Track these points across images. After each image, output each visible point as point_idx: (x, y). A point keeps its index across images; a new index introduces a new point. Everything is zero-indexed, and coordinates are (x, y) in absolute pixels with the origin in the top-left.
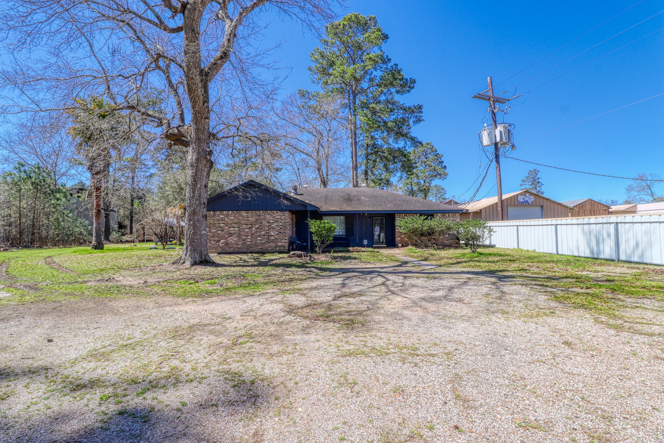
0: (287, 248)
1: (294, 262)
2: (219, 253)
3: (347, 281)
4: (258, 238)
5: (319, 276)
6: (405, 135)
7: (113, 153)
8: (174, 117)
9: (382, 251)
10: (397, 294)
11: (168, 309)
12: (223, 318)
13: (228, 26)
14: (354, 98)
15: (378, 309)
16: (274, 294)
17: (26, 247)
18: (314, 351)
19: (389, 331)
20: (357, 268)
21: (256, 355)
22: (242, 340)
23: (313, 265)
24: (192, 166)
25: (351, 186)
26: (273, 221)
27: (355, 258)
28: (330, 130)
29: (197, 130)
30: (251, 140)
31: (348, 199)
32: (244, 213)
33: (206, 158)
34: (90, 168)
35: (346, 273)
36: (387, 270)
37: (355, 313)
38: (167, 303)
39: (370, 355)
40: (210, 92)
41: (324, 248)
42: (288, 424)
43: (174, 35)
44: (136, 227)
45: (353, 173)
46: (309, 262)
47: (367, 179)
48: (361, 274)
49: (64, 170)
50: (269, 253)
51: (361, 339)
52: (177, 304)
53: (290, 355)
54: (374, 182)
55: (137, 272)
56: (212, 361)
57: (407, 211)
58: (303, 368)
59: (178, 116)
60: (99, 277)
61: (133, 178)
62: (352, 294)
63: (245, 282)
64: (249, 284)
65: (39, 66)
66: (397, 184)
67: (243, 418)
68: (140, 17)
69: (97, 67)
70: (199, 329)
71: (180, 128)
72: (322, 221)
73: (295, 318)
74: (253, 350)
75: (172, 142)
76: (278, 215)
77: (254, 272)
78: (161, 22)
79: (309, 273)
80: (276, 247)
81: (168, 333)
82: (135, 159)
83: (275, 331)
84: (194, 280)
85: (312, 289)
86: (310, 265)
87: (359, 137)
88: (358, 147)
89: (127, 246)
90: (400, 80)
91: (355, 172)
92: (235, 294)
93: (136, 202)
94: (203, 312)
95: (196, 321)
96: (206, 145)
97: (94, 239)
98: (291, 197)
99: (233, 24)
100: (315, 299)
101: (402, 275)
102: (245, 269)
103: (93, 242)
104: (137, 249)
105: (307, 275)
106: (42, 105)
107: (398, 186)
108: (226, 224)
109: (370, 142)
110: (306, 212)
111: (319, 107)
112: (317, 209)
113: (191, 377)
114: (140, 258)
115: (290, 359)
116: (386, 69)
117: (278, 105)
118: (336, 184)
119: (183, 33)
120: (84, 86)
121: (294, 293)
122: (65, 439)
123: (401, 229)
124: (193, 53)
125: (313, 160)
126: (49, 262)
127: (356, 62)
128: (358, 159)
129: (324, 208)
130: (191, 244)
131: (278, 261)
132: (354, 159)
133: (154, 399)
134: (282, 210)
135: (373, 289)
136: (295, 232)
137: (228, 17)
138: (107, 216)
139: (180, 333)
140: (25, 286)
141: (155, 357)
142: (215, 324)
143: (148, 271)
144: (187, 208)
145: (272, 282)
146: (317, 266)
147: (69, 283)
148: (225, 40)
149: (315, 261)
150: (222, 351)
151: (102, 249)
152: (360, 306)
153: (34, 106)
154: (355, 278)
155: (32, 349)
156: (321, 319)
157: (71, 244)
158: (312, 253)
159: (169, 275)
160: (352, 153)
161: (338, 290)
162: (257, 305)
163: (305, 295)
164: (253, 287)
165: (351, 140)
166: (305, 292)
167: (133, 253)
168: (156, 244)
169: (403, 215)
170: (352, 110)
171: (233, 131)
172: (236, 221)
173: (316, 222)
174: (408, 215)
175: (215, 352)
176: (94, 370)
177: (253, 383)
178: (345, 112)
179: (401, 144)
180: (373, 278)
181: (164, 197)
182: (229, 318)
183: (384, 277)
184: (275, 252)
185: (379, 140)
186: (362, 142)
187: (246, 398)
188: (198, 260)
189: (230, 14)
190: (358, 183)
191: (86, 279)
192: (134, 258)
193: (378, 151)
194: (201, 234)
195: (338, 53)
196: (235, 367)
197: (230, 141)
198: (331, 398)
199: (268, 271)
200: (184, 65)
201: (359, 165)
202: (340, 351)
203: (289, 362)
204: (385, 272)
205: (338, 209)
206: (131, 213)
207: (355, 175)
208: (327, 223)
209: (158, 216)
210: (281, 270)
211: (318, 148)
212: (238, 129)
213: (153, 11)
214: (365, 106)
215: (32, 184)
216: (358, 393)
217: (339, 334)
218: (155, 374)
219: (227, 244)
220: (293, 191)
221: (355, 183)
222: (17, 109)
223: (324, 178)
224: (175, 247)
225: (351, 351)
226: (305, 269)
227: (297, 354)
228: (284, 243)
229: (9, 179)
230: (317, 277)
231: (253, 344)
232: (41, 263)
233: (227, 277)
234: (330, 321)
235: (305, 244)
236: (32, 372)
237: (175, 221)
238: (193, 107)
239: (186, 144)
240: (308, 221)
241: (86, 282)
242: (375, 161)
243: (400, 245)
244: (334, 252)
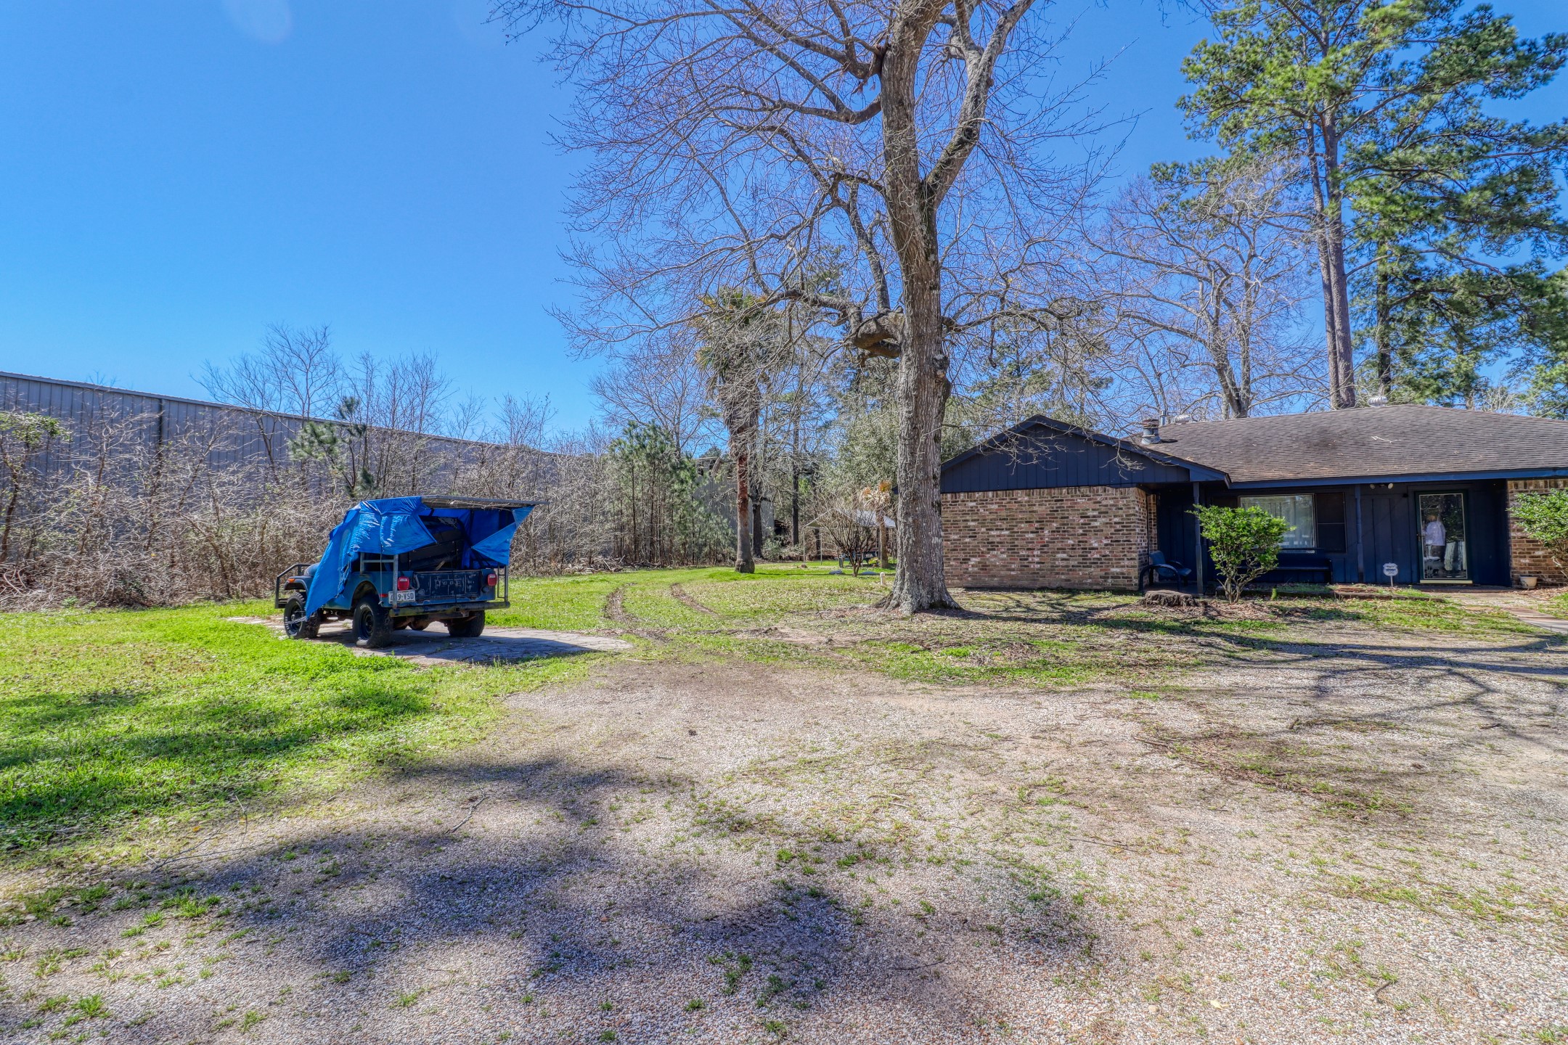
0: (1136, 581)
1: (1159, 619)
2: (968, 589)
3: (1331, 682)
4: (1059, 556)
5: (1238, 659)
6: (1537, 223)
7: (763, 388)
8: (866, 299)
9: (1455, 598)
10: (1531, 739)
11: (877, 700)
12: (991, 736)
13: (972, 67)
14: (1331, 148)
15: (1456, 776)
16: (1112, 695)
17: (644, 566)
18: (1243, 862)
19: (1506, 850)
20: (1364, 647)
21: (1080, 836)
22: (1043, 796)
23: (1217, 629)
24: (907, 397)
25: (1330, 405)
26: (1096, 513)
27: (1357, 617)
28: (1251, 257)
29: (916, 317)
30: (1033, 319)
31: (1324, 443)
32: (1021, 496)
33: (936, 376)
34: (729, 422)
35: (1326, 657)
36: (1484, 658)
37: (1370, 776)
38: (873, 688)
39: (1438, 909)
40: (940, 227)
41: (1246, 586)
42: (1184, 1029)
43: (862, 126)
44: (805, 529)
45: (1336, 367)
46: (1204, 619)
47: (1387, 380)
48: (1382, 665)
49: (689, 430)
50: (1086, 591)
51: (1402, 856)
52: (892, 693)
53: (1172, 857)
54: (1417, 388)
55: (812, 620)
56: (980, 829)
57: (1555, 469)
58: (1214, 899)
59: (875, 296)
60: (753, 626)
61: (796, 434)
62: (1355, 720)
63: (1035, 658)
64: (1045, 664)
65: (651, 250)
66: (1506, 384)
67: (1065, 979)
68: (801, 110)
69: (734, 230)
70: (942, 754)
71: (880, 320)
72: (1240, 510)
73: (1176, 763)
74: (1073, 824)
75: (867, 352)
76: (1108, 496)
77: (1054, 637)
78: (839, 107)
79: (1207, 650)
80: (1106, 578)
81: (882, 752)
82: (800, 396)
83: (1125, 787)
84: (922, 643)
85: (1218, 693)
86: (1206, 629)
87: (1353, 261)
88: (1349, 289)
89: (790, 566)
90: (1503, 51)
91: (1341, 365)
92: (1013, 684)
93: (803, 480)
94: (947, 717)
95: (933, 734)
96: (934, 347)
97: (739, 552)
98: (1143, 449)
99: (985, 57)
100: (1231, 722)
101: (1547, 677)
102: (1032, 628)
103: (738, 559)
104: (809, 574)
105: (1201, 653)
106: (659, 318)
107: (1512, 393)
108: (982, 522)
109: (1398, 268)
110: (1189, 486)
111: (1213, 201)
112: (1220, 478)
113: (938, 854)
114: (816, 592)
115: (1172, 866)
116: (1446, 30)
117: (1097, 220)
118: (1277, 403)
119: (880, 117)
120: (716, 269)
121: (1167, 699)
122: (730, 916)
123: (1534, 531)
124: (901, 152)
125: (1201, 345)
126: (677, 591)
127: (1331, 41)
128: (1352, 324)
129: (1242, 473)
130: (911, 567)
131: (1112, 613)
132: (1338, 326)
133: (869, 881)
134: (1119, 484)
135: (1432, 714)
136: (1155, 540)
137: (971, 46)
138: (757, 510)
139: (905, 754)
140: (649, 633)
141: (862, 795)
142: (975, 748)
143: (830, 618)
144: (901, 489)
145: (1104, 666)
146: (1228, 632)
147: (710, 633)
148: (967, 103)
149: (1220, 618)
150: (997, 812)
151: (752, 571)
152: (1388, 758)
153: (648, 322)
154: (1358, 674)
155: (669, 743)
156: (1255, 776)
157: (704, 562)
158: (1211, 596)
159: (871, 631)
160: (1331, 310)
161: (1305, 703)
162: (1069, 717)
163: (1199, 706)
164: (1054, 672)
165: (1324, 273)
166: (1200, 699)
167: (802, 582)
168: (841, 565)
169: (1541, 483)
170: (1323, 186)
171: (991, 305)
172: (1003, 514)
173: (1220, 513)
174: (1560, 482)
175: (982, 811)
176: (764, 798)
177: (1081, 904)
178: (1302, 197)
179: (1520, 253)
180: (1428, 679)
181: (851, 468)
182: (1006, 739)
183: (1473, 681)
184: (1104, 590)
185: (1430, 256)
186: (1364, 270)
187: (1065, 933)
188: (926, 601)
189: (975, 38)
190: (1353, 395)
191: (734, 628)
192: (806, 591)
193: (1425, 291)
194: (930, 545)
195: (1267, 35)
196: (1031, 854)
197: (984, 331)
198: (1311, 1001)
199: (1089, 636)
200: (884, 183)
201: (1355, 340)
202: (1328, 878)
203: (1172, 875)
204: (1474, 666)
205: (1290, 476)
206: (795, 502)
207: (1341, 371)
208: (1257, 515)
209: (841, 506)
210: (1123, 637)
211: (1217, 311)
212: (1002, 300)
213: (823, 89)
214: (1367, 162)
215: (648, 455)
216: (1402, 1010)
217: (1320, 830)
218: (865, 830)
219: (984, 567)
220: (1146, 433)
221: (1343, 396)
222: (626, 332)
223: (1236, 390)
224: (875, 571)
225: (1368, 886)
226: (1194, 638)
227: (1192, 857)
228: (1129, 567)
229: (618, 452)
230: (1231, 661)
231: (1070, 810)
232: (667, 594)
233: (993, 644)
234: (1286, 788)
235: (1188, 572)
236: (670, 784)
237: (874, 519)
238: (907, 270)
239: (893, 351)
240: (1193, 509)
241: (734, 632)
242: (1415, 323)
243: (1531, 581)
244: (1281, 595)
